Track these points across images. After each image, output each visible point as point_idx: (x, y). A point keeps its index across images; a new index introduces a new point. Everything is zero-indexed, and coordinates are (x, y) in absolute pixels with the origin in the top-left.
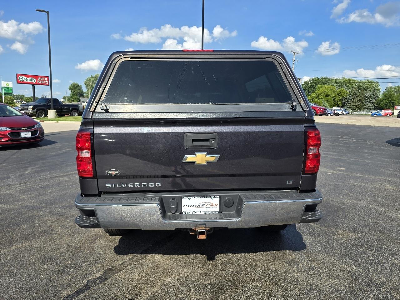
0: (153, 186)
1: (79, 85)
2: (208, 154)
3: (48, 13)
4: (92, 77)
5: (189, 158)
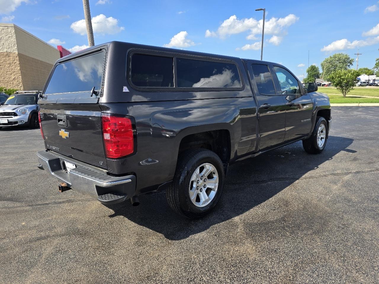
1: (316, 67)
3: (264, 10)
4: (331, 58)
5: (60, 133)
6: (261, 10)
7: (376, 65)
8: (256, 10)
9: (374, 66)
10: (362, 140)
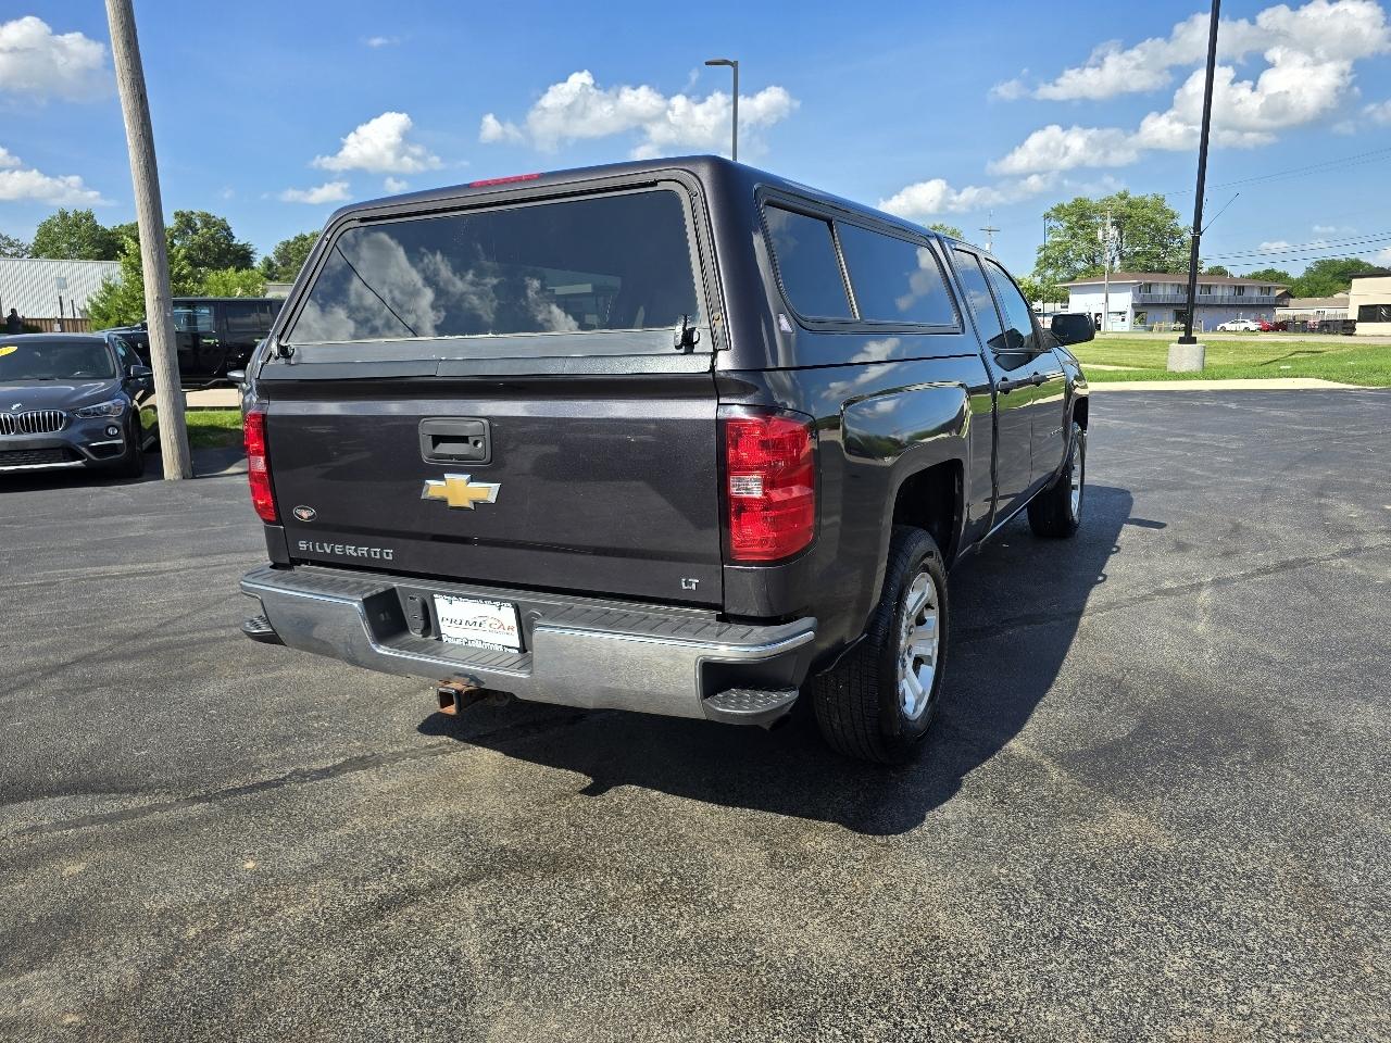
0: (378, 557)
2: (472, 480)
5: (434, 488)
6: (725, 62)
7: (1037, 265)
8: (707, 63)
9: (1033, 268)
10: (1152, 490)
